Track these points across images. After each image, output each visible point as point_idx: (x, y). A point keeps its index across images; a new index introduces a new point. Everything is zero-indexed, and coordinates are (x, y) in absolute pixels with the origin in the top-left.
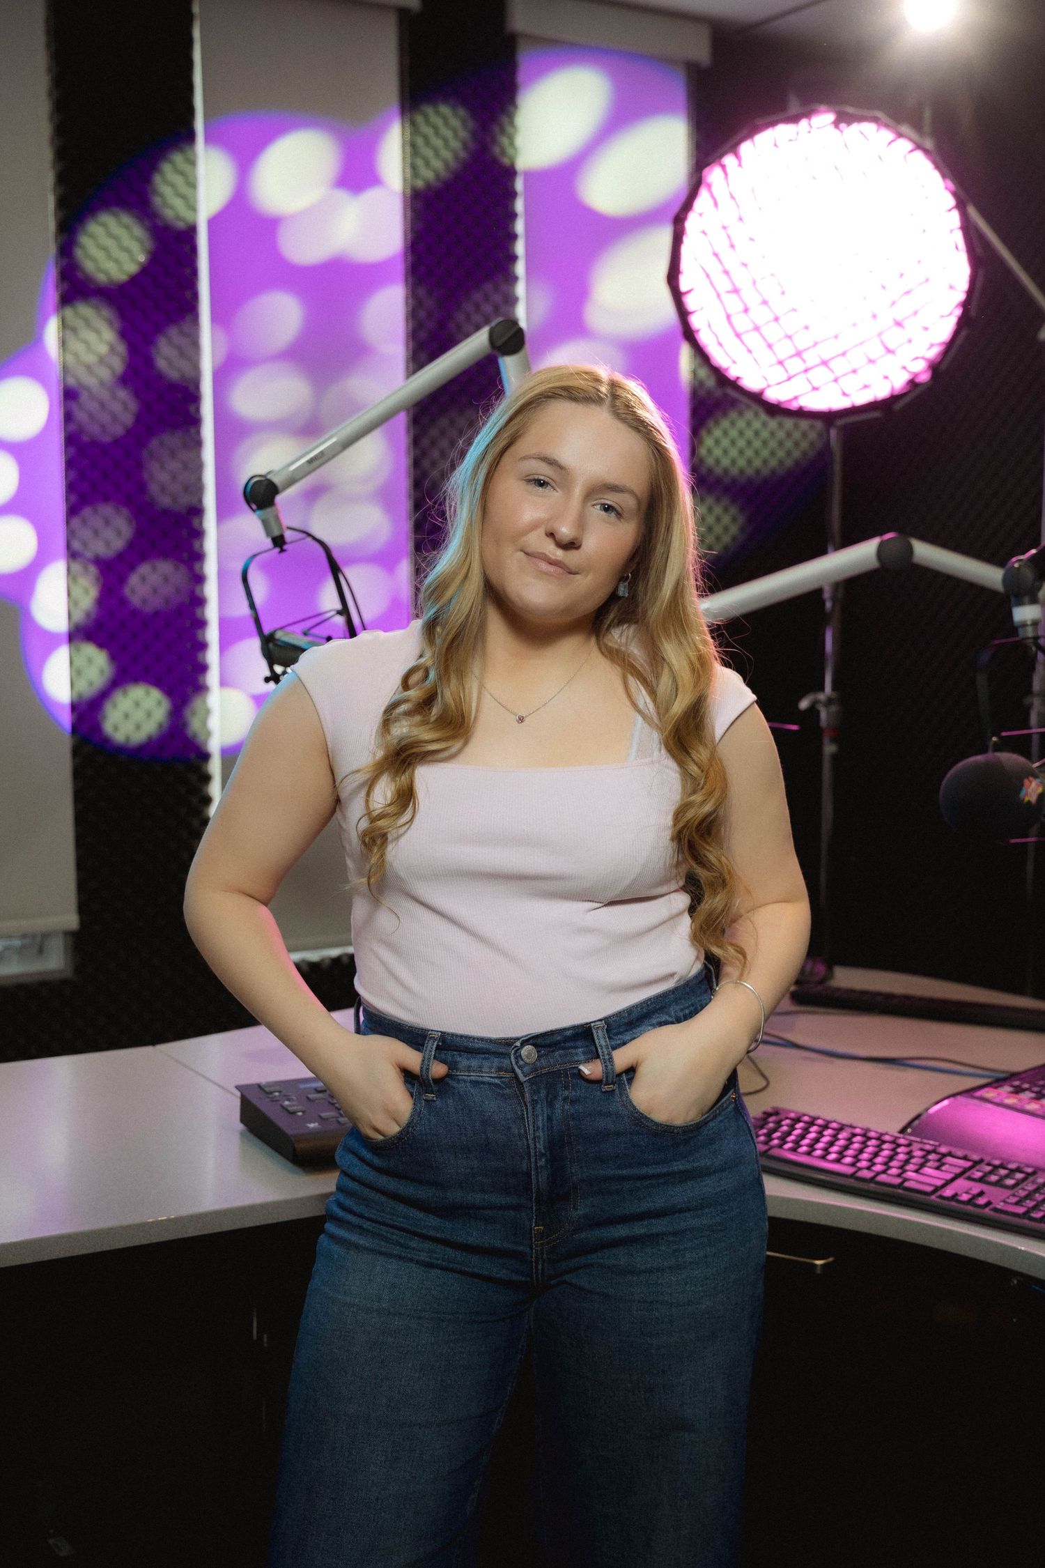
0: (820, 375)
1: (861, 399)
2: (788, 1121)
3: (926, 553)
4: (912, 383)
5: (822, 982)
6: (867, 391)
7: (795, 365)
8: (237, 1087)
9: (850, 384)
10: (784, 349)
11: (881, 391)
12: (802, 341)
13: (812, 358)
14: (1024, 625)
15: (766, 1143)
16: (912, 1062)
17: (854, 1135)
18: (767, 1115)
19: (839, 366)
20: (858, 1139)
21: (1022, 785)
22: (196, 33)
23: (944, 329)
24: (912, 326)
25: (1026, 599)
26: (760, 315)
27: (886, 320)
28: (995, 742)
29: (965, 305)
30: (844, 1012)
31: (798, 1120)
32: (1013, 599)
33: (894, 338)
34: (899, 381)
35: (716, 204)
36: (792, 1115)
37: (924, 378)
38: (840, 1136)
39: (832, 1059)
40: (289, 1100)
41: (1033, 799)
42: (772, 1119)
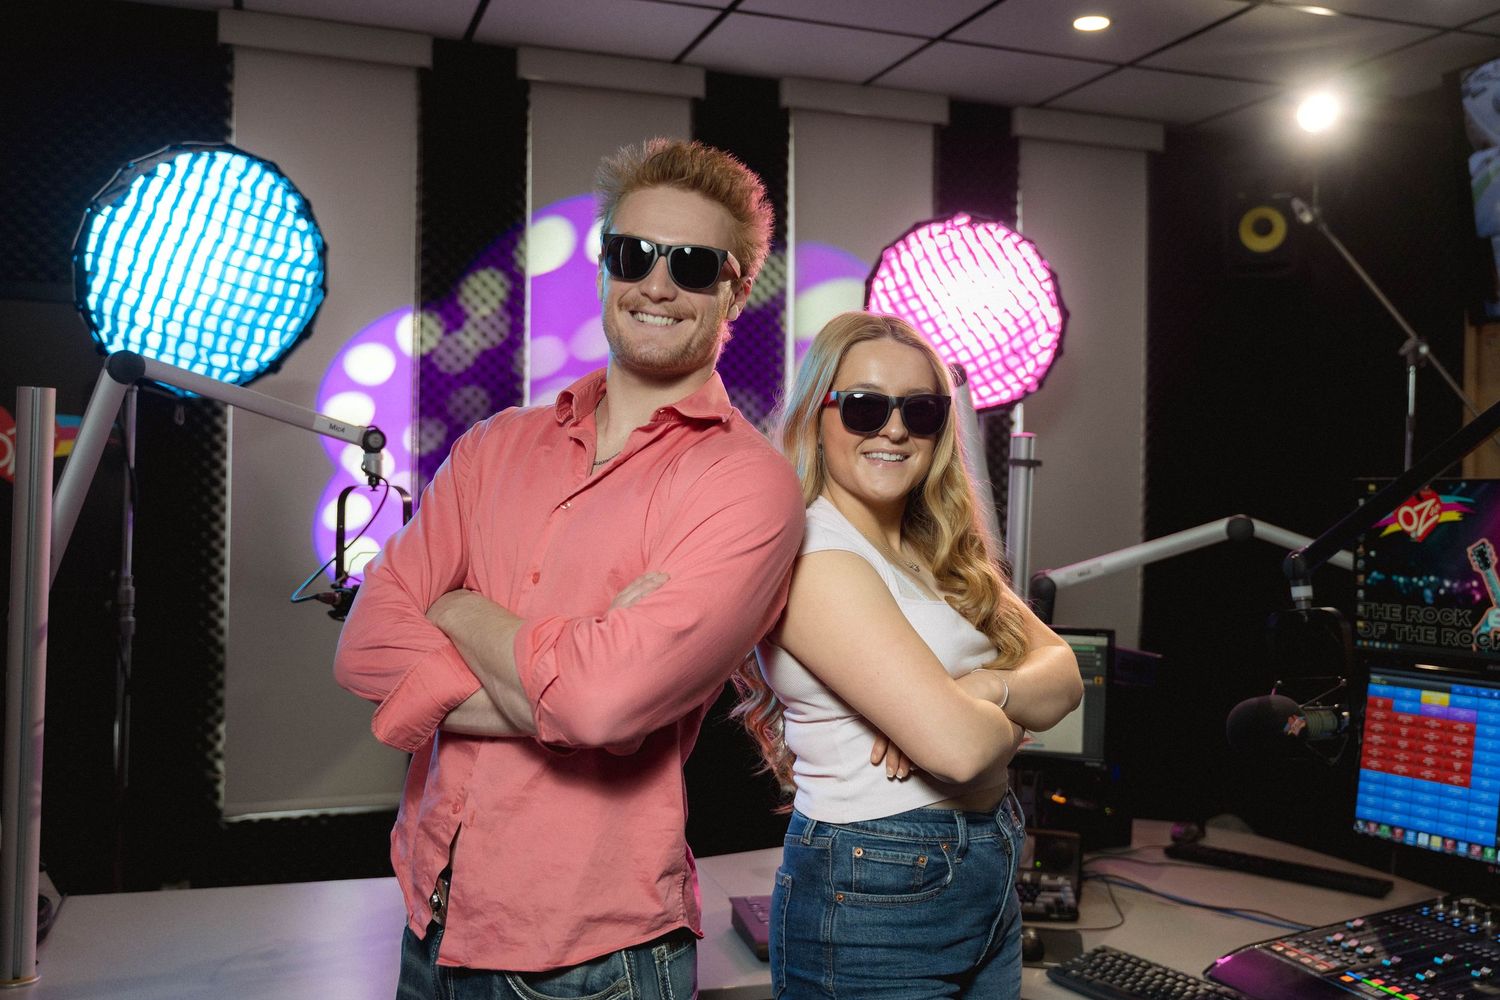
2: (1111, 958)
3: (1262, 528)
5: (1196, 838)
8: (732, 900)
14: (1299, 600)
15: (1091, 974)
16: (1240, 913)
17: (1158, 973)
18: (1097, 951)
20: (1159, 976)
21: (1286, 722)
22: (791, 147)
25: (1301, 581)
28: (1279, 685)
30: (1199, 865)
31: (1118, 957)
32: (1291, 582)
36: (1114, 953)
38: (1147, 973)
39: (1176, 904)
40: (763, 911)
41: (1296, 732)
42: (1100, 955)
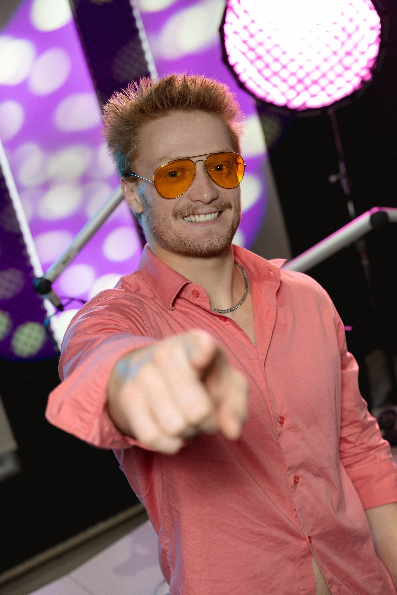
0: (314, 89)
1: (339, 95)
4: (363, 82)
6: (340, 91)
7: (300, 87)
9: (331, 89)
10: (292, 81)
11: (347, 89)
12: (301, 74)
13: (307, 82)
19: (323, 82)
23: (373, 51)
24: (356, 54)
26: (276, 67)
27: (341, 54)
29: (381, 36)
33: (348, 61)
34: (356, 82)
35: (238, 17)
37: (369, 77)
